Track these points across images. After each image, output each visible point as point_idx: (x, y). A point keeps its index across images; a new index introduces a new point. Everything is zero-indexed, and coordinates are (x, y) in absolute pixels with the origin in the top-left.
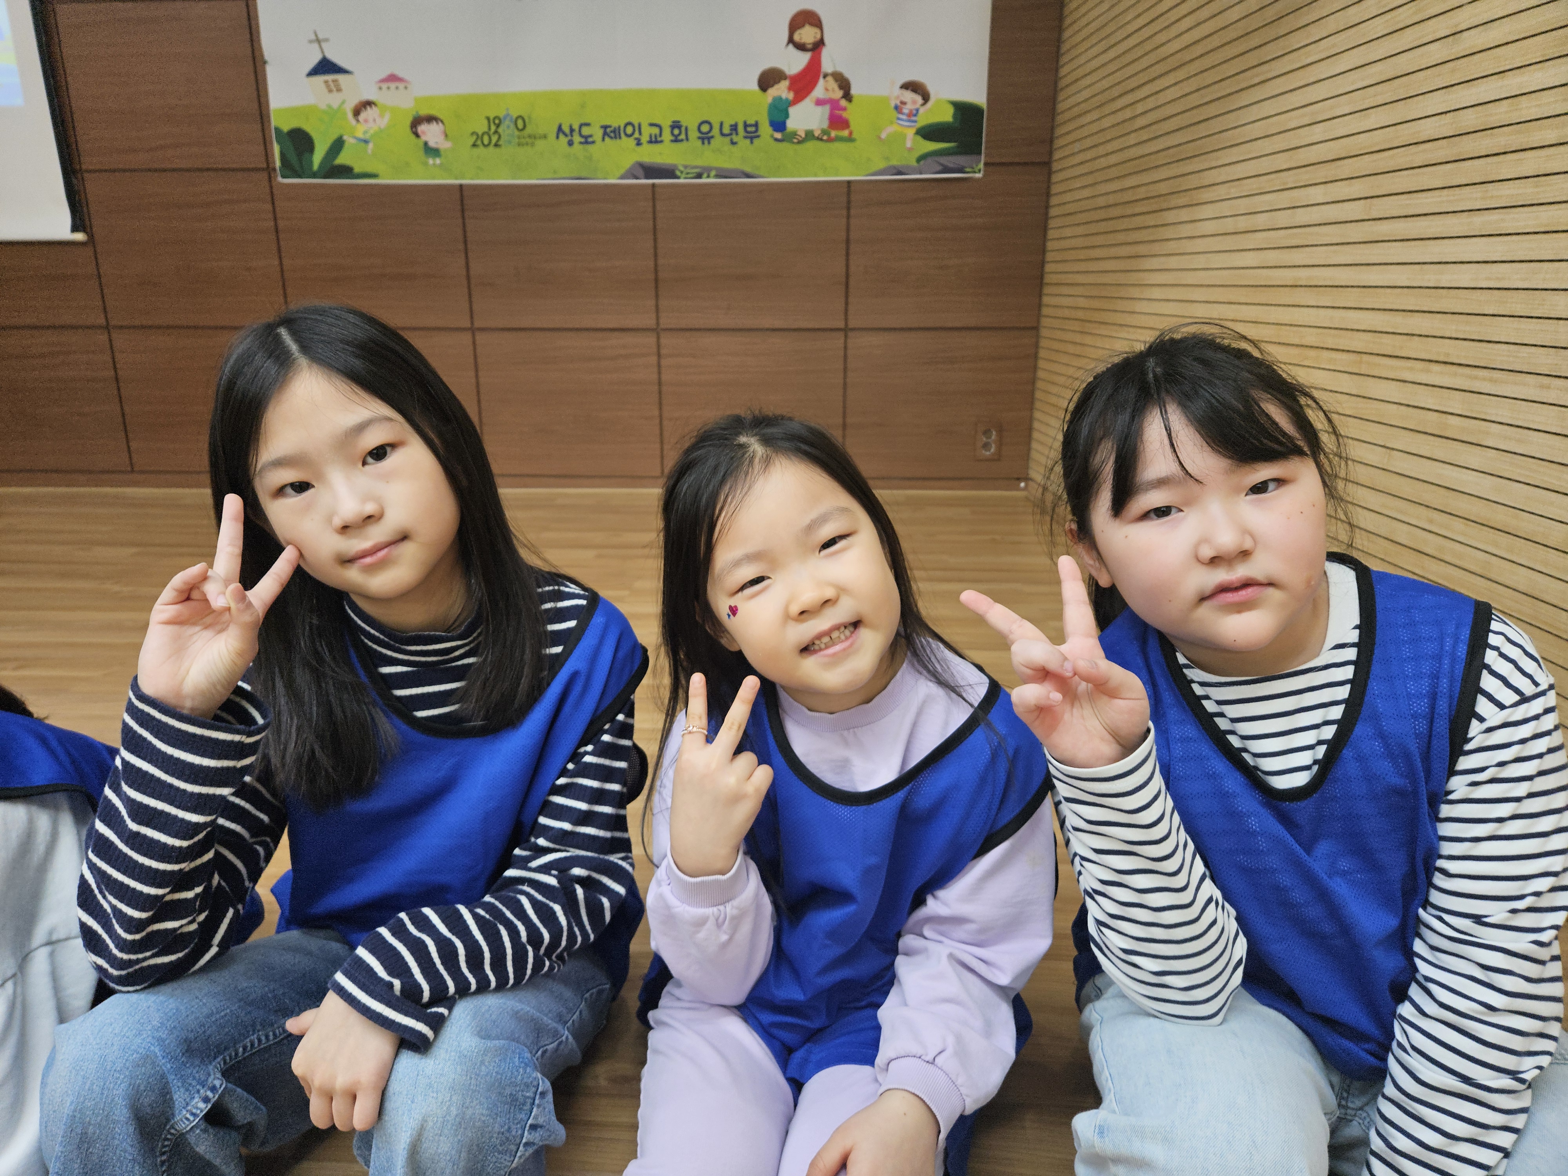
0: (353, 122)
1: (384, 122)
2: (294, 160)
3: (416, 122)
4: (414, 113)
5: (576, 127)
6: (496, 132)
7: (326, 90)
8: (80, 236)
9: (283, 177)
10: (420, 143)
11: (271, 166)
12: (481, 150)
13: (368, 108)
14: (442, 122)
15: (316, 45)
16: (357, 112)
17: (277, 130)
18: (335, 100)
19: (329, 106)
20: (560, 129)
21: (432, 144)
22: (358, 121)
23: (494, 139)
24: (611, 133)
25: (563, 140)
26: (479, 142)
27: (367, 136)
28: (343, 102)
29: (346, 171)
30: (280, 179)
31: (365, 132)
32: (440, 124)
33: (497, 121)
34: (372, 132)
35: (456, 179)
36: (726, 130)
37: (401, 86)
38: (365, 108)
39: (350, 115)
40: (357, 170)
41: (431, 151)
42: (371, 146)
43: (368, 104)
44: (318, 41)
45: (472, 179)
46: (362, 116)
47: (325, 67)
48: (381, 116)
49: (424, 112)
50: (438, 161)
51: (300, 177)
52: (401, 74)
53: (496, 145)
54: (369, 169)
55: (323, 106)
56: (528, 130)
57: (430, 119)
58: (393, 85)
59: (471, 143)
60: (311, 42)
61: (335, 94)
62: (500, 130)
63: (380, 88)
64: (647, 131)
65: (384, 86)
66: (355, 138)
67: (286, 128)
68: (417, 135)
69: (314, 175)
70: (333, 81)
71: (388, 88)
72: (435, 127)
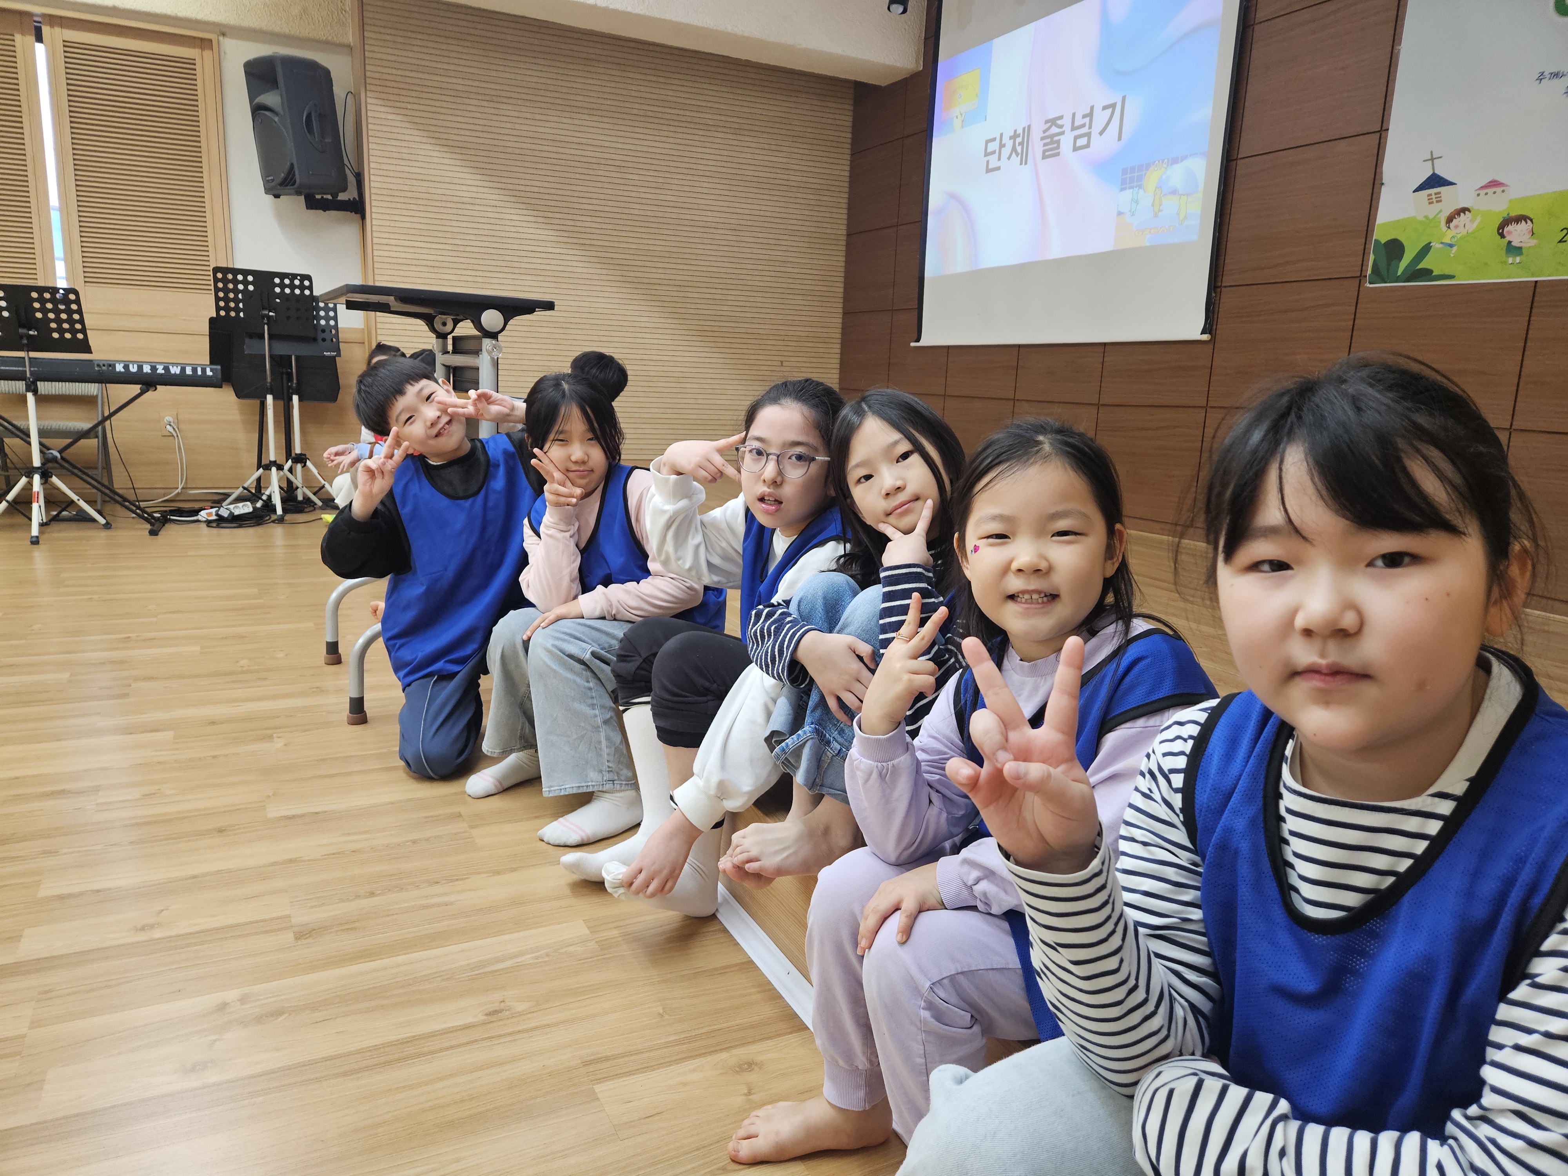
0: (1444, 228)
1: (1472, 227)
2: (1383, 265)
3: (1505, 223)
4: (1506, 215)
7: (1427, 203)
9: (1370, 283)
10: (1504, 242)
11: (1363, 273)
13: (1462, 214)
14: (1531, 220)
15: (1429, 164)
16: (1450, 220)
17: (1377, 242)
18: (1433, 210)
19: (1426, 217)
21: (1515, 243)
22: (1449, 227)
27: (1453, 241)
28: (1441, 211)
29: (1427, 274)
30: (1368, 285)
31: (1453, 237)
32: (1529, 221)
34: (1459, 236)
35: (1533, 276)
37: (1499, 190)
38: (1459, 215)
39: (1443, 222)
40: (1436, 272)
41: (1512, 249)
42: (1455, 248)
43: (1464, 210)
44: (1432, 159)
45: (1549, 276)
46: (1452, 225)
47: (1432, 182)
48: (1472, 221)
49: (1515, 213)
50: (1518, 259)
51: (1385, 281)
52: (1501, 179)
54: (1447, 272)
55: (1420, 218)
57: (1521, 219)
58: (1490, 191)
59: (1559, 239)
60: (1425, 161)
61: (1435, 205)
63: (1478, 195)
65: (1483, 192)
66: (1442, 243)
67: (1384, 240)
68: (1502, 236)
69: (1397, 279)
70: (1436, 194)
71: (1486, 194)
72: (1523, 227)
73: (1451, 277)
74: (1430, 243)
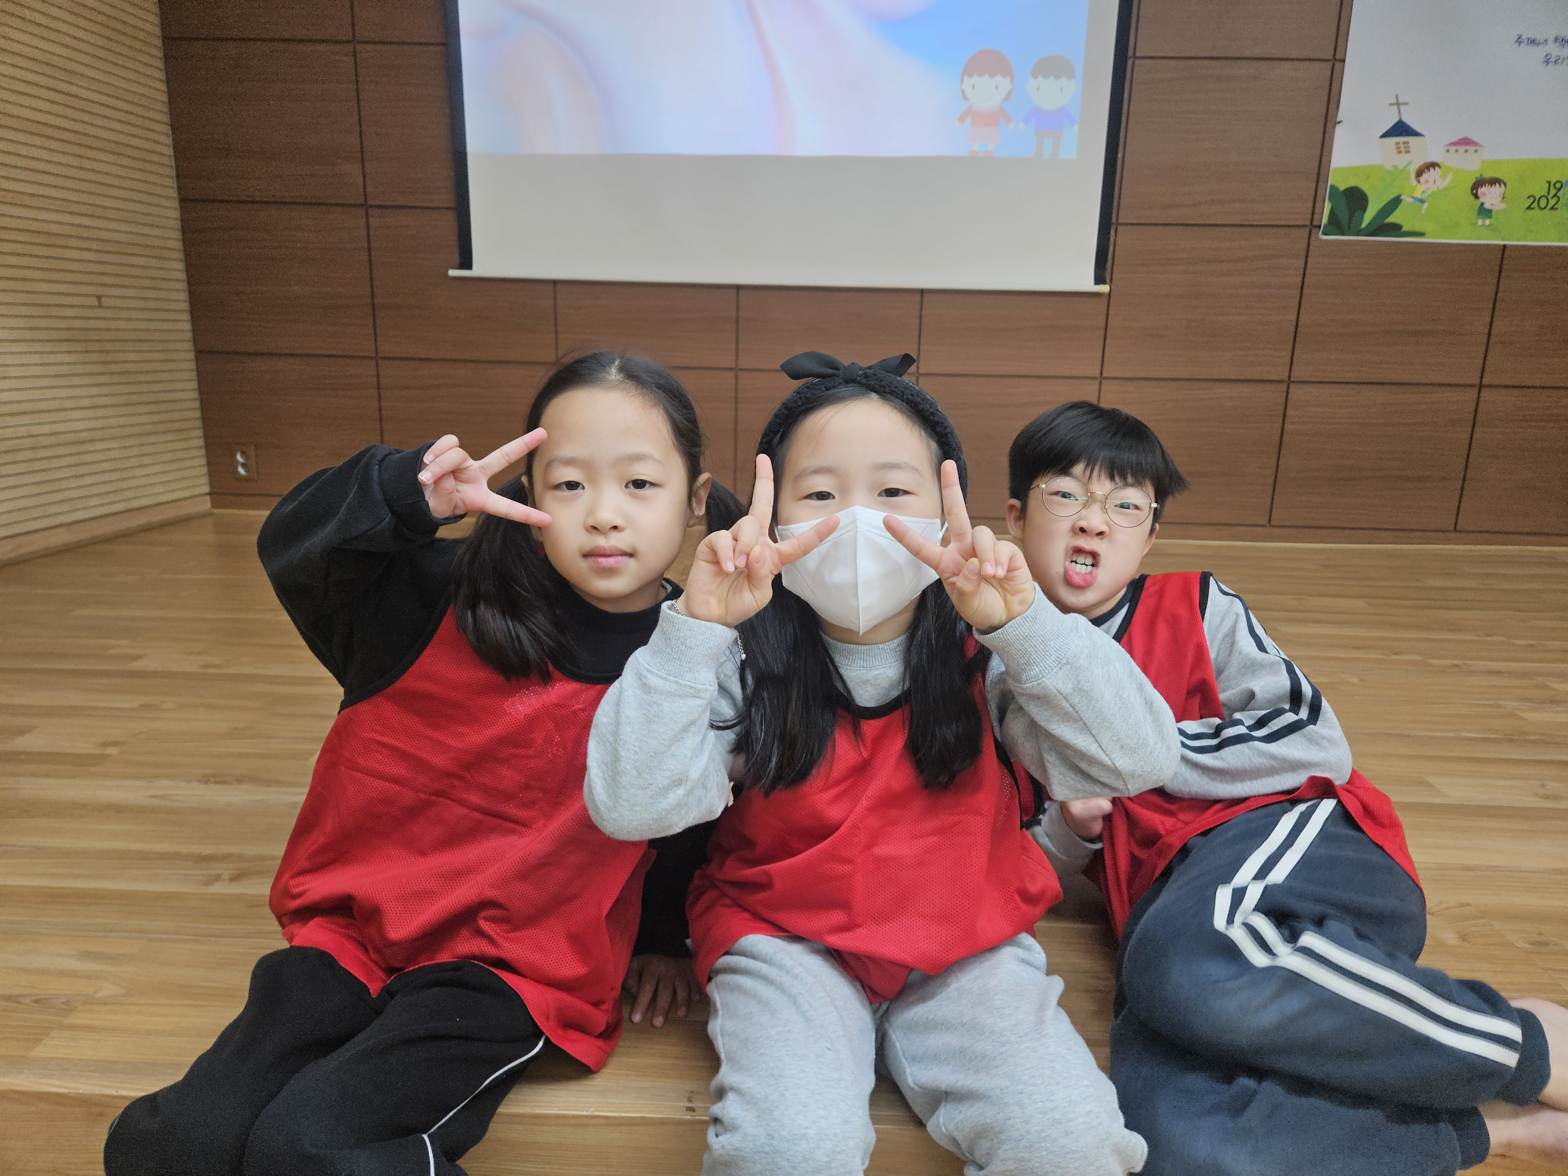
0: (1415, 182)
1: (1444, 183)
2: (1344, 217)
3: (1479, 184)
4: (1478, 176)
6: (1555, 195)
7: (1395, 151)
8: (1105, 288)
9: (1325, 233)
10: (1478, 203)
11: (1315, 223)
12: (1536, 213)
13: (1432, 169)
15: (1396, 107)
16: (1419, 173)
17: (1333, 188)
18: (1401, 161)
19: (1395, 167)
21: (1487, 206)
22: (1419, 181)
23: (1552, 202)
26: (1535, 205)
27: (1424, 196)
28: (1410, 163)
29: (1395, 229)
30: (1321, 236)
31: (1423, 192)
32: (1503, 185)
33: (1558, 185)
34: (1430, 192)
35: (1503, 239)
37: (1471, 149)
38: (1428, 169)
39: (1413, 175)
40: (1408, 228)
41: (1484, 212)
42: (1426, 205)
43: (1433, 165)
44: (1398, 104)
45: (1518, 240)
46: (1422, 179)
47: (1401, 129)
48: (1443, 177)
49: (1488, 175)
50: (1488, 222)
51: (1343, 234)
52: (1474, 138)
53: (1552, 208)
54: (1417, 228)
55: (1389, 167)
57: (1494, 181)
58: (1462, 149)
59: (1527, 205)
60: (1391, 105)
61: (1403, 155)
62: (1559, 194)
63: (1448, 151)
65: (1452, 149)
66: (1413, 197)
67: (1342, 187)
68: (1476, 196)
69: (1360, 233)
70: (1404, 143)
71: (1457, 151)
72: (1497, 190)
73: (1421, 234)
74: (1399, 196)
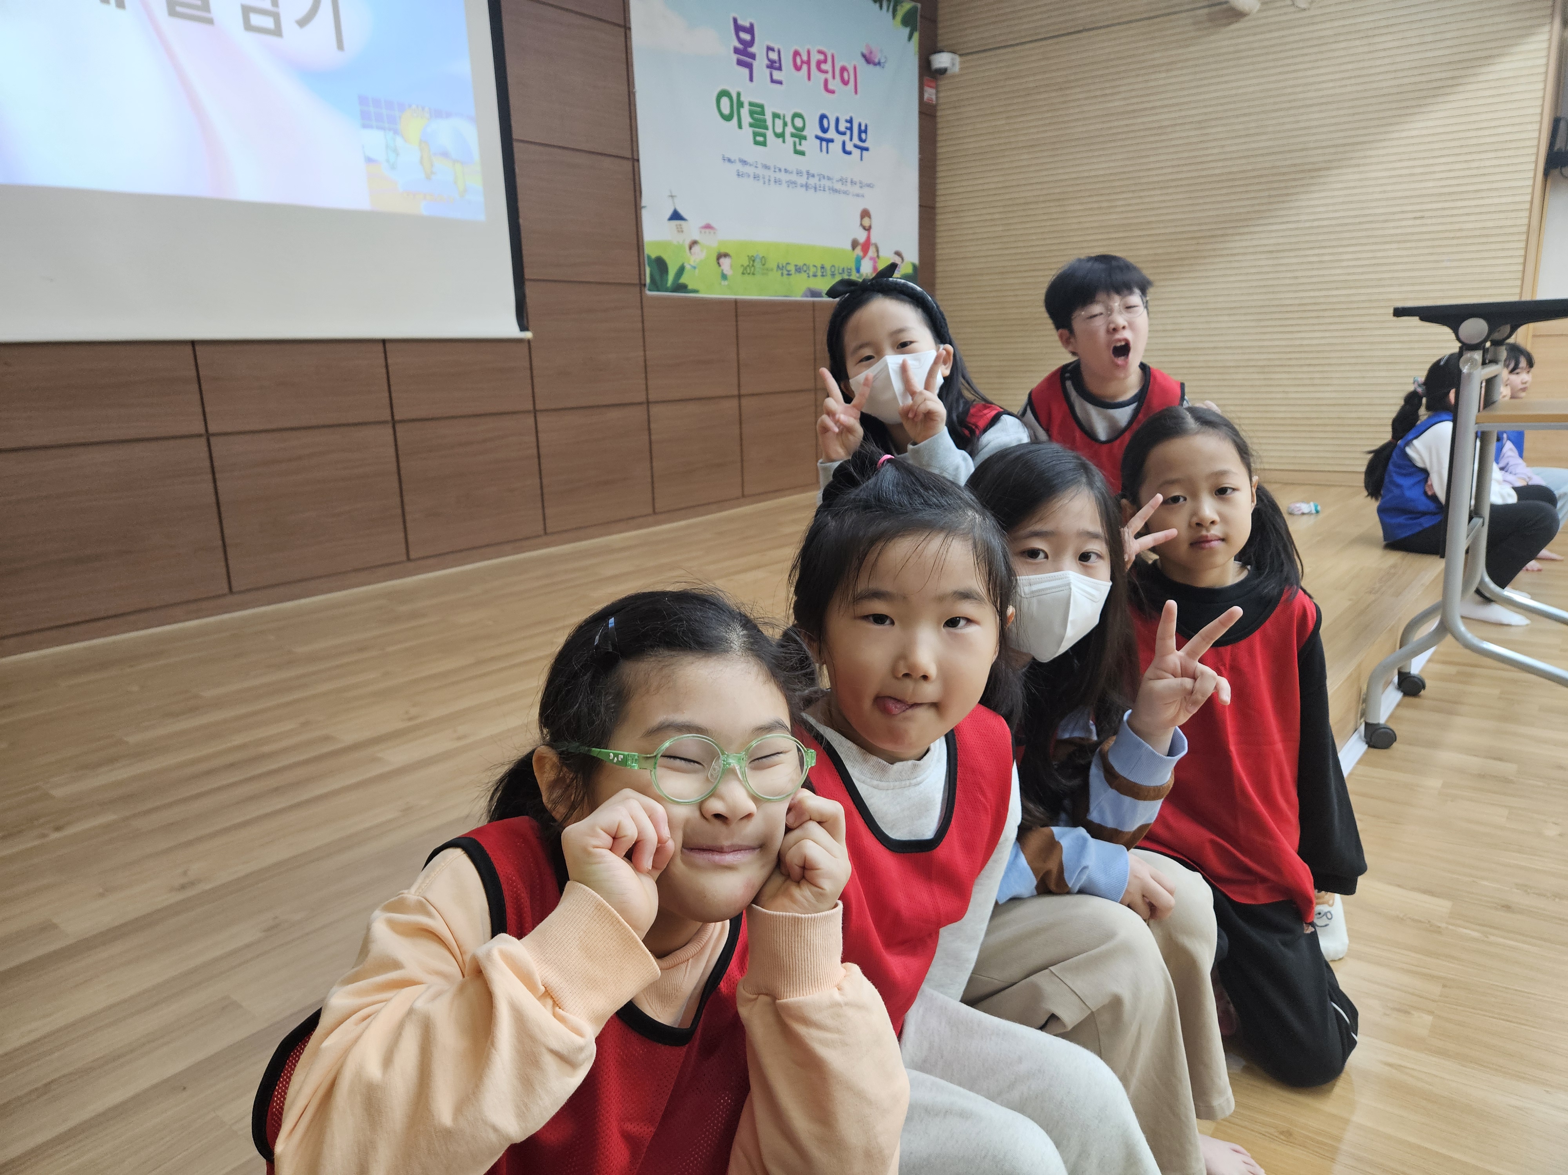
1: (703, 255)
2: (657, 278)
3: (719, 256)
4: (718, 251)
5: (784, 265)
6: (753, 266)
7: (676, 231)
8: (528, 335)
9: (650, 290)
10: (721, 270)
11: (643, 282)
12: (746, 277)
13: (696, 245)
15: (671, 199)
16: (690, 248)
17: (649, 257)
20: (778, 266)
21: (725, 272)
22: (690, 253)
23: (752, 270)
24: (798, 270)
25: (780, 272)
26: (745, 271)
27: (695, 265)
29: (684, 288)
30: (649, 293)
31: (694, 261)
32: (730, 258)
33: (753, 259)
34: (697, 261)
35: (735, 294)
36: (841, 271)
37: (712, 231)
38: (694, 245)
39: (687, 249)
40: (690, 287)
41: (724, 276)
42: (697, 270)
43: (696, 242)
44: (672, 196)
45: (742, 295)
47: (676, 216)
48: (702, 251)
49: (722, 250)
50: (727, 283)
51: (658, 290)
52: (712, 224)
53: (753, 274)
54: (695, 287)
55: (675, 242)
56: (766, 266)
57: (726, 255)
58: (707, 231)
60: (669, 197)
61: (681, 234)
62: (755, 264)
63: (701, 232)
64: (812, 270)
65: (703, 231)
66: (690, 265)
67: (653, 256)
68: (719, 265)
69: (667, 290)
70: (680, 225)
71: (705, 233)
72: (728, 261)
73: (697, 291)
